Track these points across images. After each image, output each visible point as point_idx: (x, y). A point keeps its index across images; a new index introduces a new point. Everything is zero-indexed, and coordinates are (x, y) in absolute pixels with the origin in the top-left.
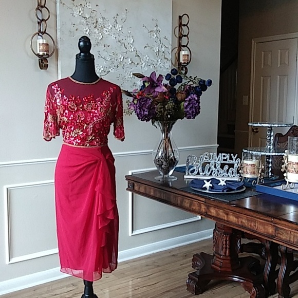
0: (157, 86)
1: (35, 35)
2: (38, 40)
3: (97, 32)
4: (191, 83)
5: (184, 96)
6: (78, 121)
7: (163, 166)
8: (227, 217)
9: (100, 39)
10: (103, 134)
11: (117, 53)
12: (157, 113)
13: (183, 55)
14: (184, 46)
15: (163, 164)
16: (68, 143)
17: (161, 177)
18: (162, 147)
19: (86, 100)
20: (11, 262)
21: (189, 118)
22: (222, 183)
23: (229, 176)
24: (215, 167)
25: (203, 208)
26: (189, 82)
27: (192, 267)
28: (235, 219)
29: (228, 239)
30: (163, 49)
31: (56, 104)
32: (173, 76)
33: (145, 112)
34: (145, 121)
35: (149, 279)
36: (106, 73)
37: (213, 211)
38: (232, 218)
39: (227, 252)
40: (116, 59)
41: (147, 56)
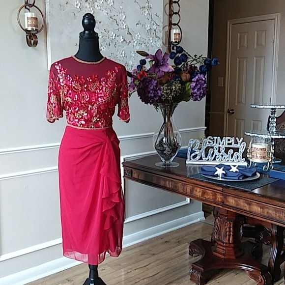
0: (163, 65)
1: (21, 8)
2: (26, 13)
3: (88, 7)
4: (195, 62)
5: (188, 76)
6: (82, 102)
7: (165, 152)
10: (108, 115)
11: (109, 30)
13: (175, 34)
14: (175, 24)
16: (72, 125)
19: (91, 80)
21: (196, 100)
22: (234, 169)
23: (233, 161)
24: (219, 152)
25: (219, 198)
26: (192, 61)
27: (189, 254)
28: (259, 209)
29: (231, 226)
30: (155, 27)
31: (60, 84)
34: (149, 104)
37: (232, 201)
39: (231, 239)
40: (108, 36)
41: (138, 34)
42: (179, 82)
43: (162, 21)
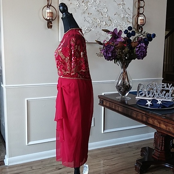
0: (118, 38)
1: (45, 7)
2: (47, 10)
3: (84, 5)
4: (142, 36)
5: (136, 44)
7: (121, 90)
8: (160, 125)
9: (86, 9)
11: (97, 18)
12: (117, 55)
13: (140, 20)
14: (141, 14)
15: (121, 89)
17: (120, 97)
18: (122, 78)
20: (29, 144)
21: (139, 59)
22: (159, 102)
23: (165, 98)
24: (157, 92)
25: (144, 119)
26: (140, 35)
27: (141, 155)
28: (165, 127)
29: (163, 139)
30: (127, 16)
32: (129, 31)
33: (109, 55)
34: (110, 61)
35: (112, 161)
36: (89, 31)
37: (151, 121)
38: (163, 126)
39: (163, 148)
40: (96, 22)
41: (116, 20)
42: (128, 48)
43: (132, 12)
